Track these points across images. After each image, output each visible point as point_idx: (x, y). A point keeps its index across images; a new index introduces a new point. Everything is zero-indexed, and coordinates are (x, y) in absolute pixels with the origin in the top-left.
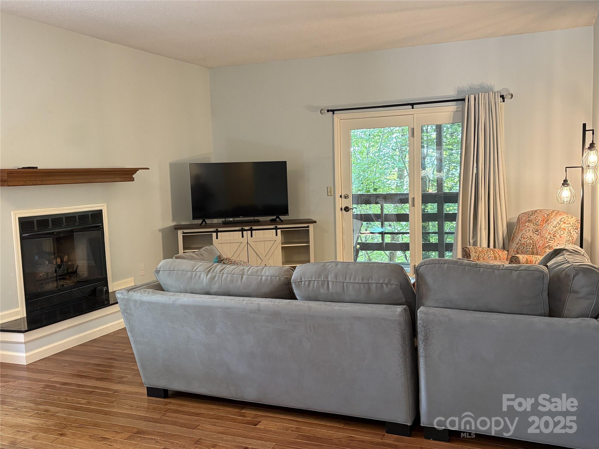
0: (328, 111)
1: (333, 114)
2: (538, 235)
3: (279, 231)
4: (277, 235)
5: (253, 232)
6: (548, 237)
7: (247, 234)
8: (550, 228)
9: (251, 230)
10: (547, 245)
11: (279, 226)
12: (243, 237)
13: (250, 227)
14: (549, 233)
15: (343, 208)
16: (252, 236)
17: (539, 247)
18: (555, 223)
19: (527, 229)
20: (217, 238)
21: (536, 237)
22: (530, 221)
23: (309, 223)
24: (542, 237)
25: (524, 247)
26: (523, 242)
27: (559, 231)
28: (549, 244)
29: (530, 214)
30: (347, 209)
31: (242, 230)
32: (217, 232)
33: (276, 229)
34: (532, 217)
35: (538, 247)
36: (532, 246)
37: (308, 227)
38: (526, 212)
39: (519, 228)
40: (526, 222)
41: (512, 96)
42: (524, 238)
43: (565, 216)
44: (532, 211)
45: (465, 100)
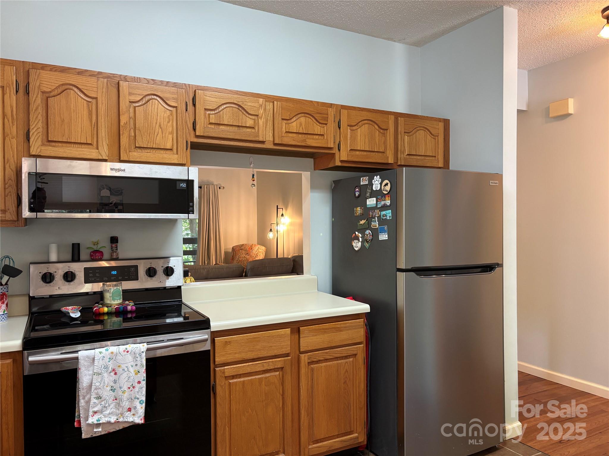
2: (248, 255)
6: (254, 256)
8: (254, 252)
14: (254, 254)
18: (256, 250)
19: (242, 253)
21: (247, 257)
22: (241, 249)
24: (251, 256)
25: (242, 262)
26: (240, 260)
34: (242, 248)
35: (250, 261)
36: (246, 261)
38: (236, 246)
39: (236, 253)
40: (240, 250)
41: (224, 188)
42: (241, 258)
43: (259, 246)
44: (241, 245)
45: (201, 187)
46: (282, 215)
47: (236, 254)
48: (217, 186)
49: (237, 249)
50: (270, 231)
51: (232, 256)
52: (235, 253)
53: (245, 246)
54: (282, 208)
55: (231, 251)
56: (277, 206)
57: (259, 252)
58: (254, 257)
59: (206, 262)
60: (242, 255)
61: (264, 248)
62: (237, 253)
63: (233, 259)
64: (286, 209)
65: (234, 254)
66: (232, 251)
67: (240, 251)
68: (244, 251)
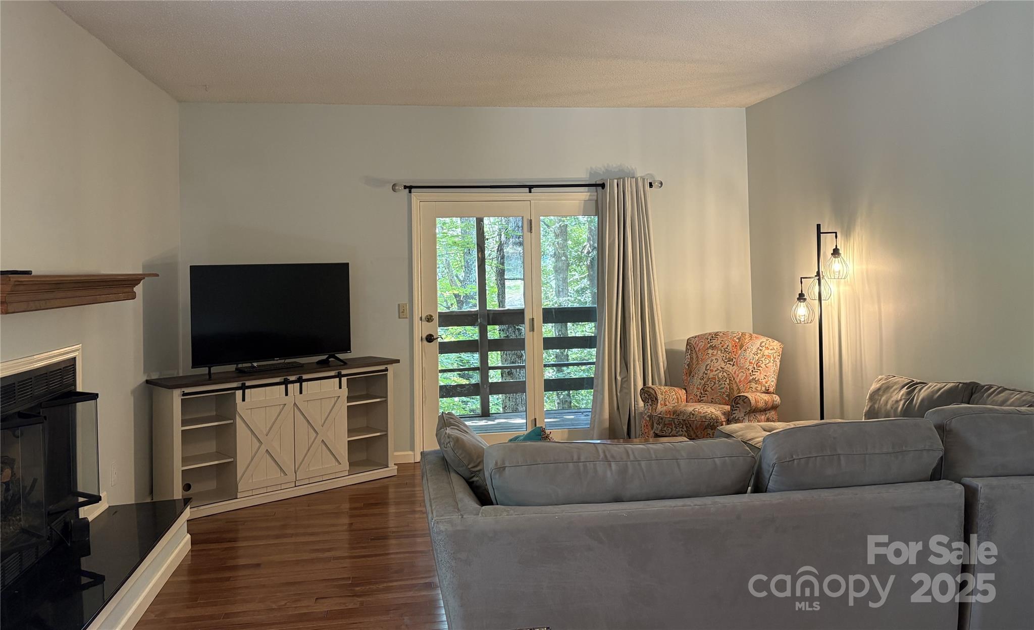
0: (405, 187)
1: (410, 192)
2: (733, 365)
3: (344, 380)
4: (340, 387)
5: (304, 384)
6: (750, 367)
7: (293, 388)
8: (750, 355)
9: (300, 381)
10: (751, 378)
11: (344, 372)
12: (287, 394)
13: (298, 376)
14: (751, 363)
15: (424, 336)
16: (301, 393)
17: (740, 381)
18: (754, 350)
19: (714, 358)
20: (244, 400)
21: (731, 369)
22: (713, 347)
23: (387, 364)
24: (741, 368)
25: (715, 383)
26: (711, 376)
27: (763, 359)
28: (754, 377)
29: (709, 337)
30: (430, 339)
31: (286, 383)
32: (243, 388)
33: (339, 376)
34: (714, 342)
35: (738, 381)
36: (728, 380)
37: (386, 370)
38: (699, 336)
39: (697, 357)
40: (708, 349)
41: (661, 184)
42: (712, 371)
43: (764, 339)
44: (710, 334)
45: (603, 186)
46: (836, 252)
47: (697, 360)
48: (644, 180)
49: (701, 345)
50: (799, 299)
51: (688, 365)
52: (694, 356)
53: (722, 337)
54: (836, 233)
55: (684, 349)
56: (819, 226)
57: (763, 355)
58: (748, 369)
59: (619, 378)
60: (716, 363)
61: (776, 344)
62: (700, 357)
63: (690, 372)
64: (848, 233)
65: (692, 358)
66: (687, 349)
67: (710, 351)
68: (719, 352)
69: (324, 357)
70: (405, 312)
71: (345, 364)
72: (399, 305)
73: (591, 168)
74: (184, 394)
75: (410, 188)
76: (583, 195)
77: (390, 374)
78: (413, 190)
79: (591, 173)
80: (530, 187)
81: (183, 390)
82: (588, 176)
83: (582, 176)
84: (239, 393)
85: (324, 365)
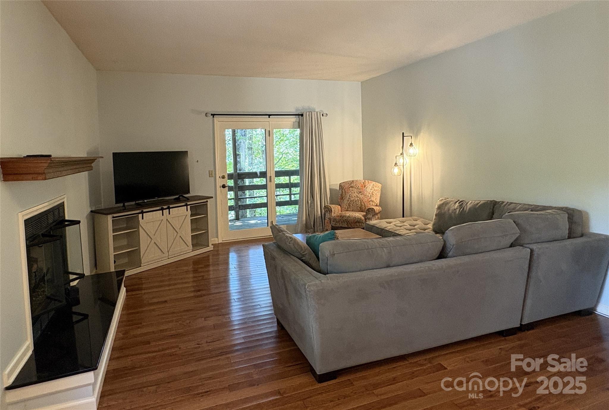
0: (212, 115)
1: (213, 117)
2: (362, 194)
3: (189, 207)
4: (187, 211)
5: (171, 210)
6: (369, 195)
7: (166, 212)
8: (368, 190)
9: (169, 208)
10: (370, 200)
11: (188, 203)
12: (163, 215)
13: (168, 206)
14: (369, 193)
15: (221, 185)
16: (169, 214)
17: (365, 202)
18: (371, 187)
19: (353, 192)
20: (143, 219)
21: (361, 196)
22: (352, 187)
23: (208, 199)
24: (366, 195)
25: (354, 202)
26: (352, 199)
27: (374, 192)
28: (371, 199)
29: (350, 183)
30: (224, 186)
31: (162, 209)
32: (142, 213)
33: (187, 205)
34: (352, 185)
35: (364, 201)
36: (360, 201)
37: (207, 202)
38: (345, 182)
39: (345, 191)
40: (350, 188)
41: (327, 114)
42: (352, 197)
43: (374, 183)
44: (350, 181)
45: (302, 115)
46: (411, 144)
47: (345, 193)
48: (320, 113)
49: (347, 186)
50: (395, 165)
51: (341, 195)
52: (344, 191)
53: (355, 182)
54: (411, 136)
55: (338, 189)
56: (403, 133)
57: (375, 190)
58: (369, 196)
59: (309, 202)
60: (354, 194)
61: (380, 185)
62: (346, 191)
63: (342, 198)
64: (417, 135)
65: (342, 192)
66: (340, 188)
67: (351, 189)
68: (355, 189)
69: (177, 196)
70: (212, 174)
71: (188, 199)
72: (209, 171)
73: (296, 107)
74: (113, 217)
75: (213, 115)
76: (293, 119)
77: (208, 203)
78: (215, 116)
79: (296, 110)
80: (269, 115)
81: (113, 215)
82: (295, 110)
83: (293, 111)
84: (140, 215)
85: (177, 200)
